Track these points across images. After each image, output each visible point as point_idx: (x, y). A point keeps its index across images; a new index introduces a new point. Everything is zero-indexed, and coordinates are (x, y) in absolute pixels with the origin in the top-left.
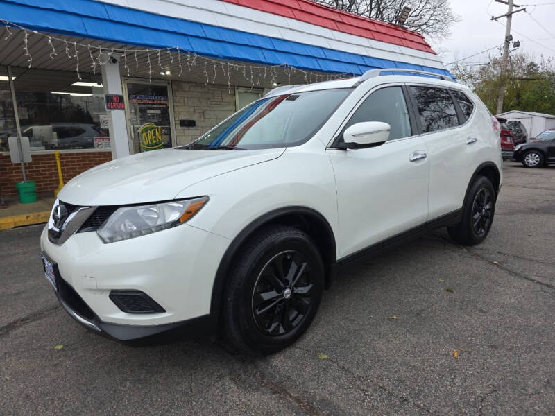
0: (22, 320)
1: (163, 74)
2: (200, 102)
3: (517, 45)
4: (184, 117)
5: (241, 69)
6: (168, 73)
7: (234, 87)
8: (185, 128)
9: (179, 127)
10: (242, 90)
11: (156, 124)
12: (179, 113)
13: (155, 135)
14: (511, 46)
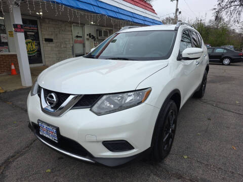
0: (12, 157)
1: (38, 13)
2: (55, 30)
3: (180, 13)
4: (47, 37)
5: (85, 15)
6: (41, 13)
7: (71, 23)
8: (47, 42)
9: (44, 42)
10: (75, 24)
11: (32, 40)
12: (44, 35)
13: (32, 45)
14: (178, 13)
